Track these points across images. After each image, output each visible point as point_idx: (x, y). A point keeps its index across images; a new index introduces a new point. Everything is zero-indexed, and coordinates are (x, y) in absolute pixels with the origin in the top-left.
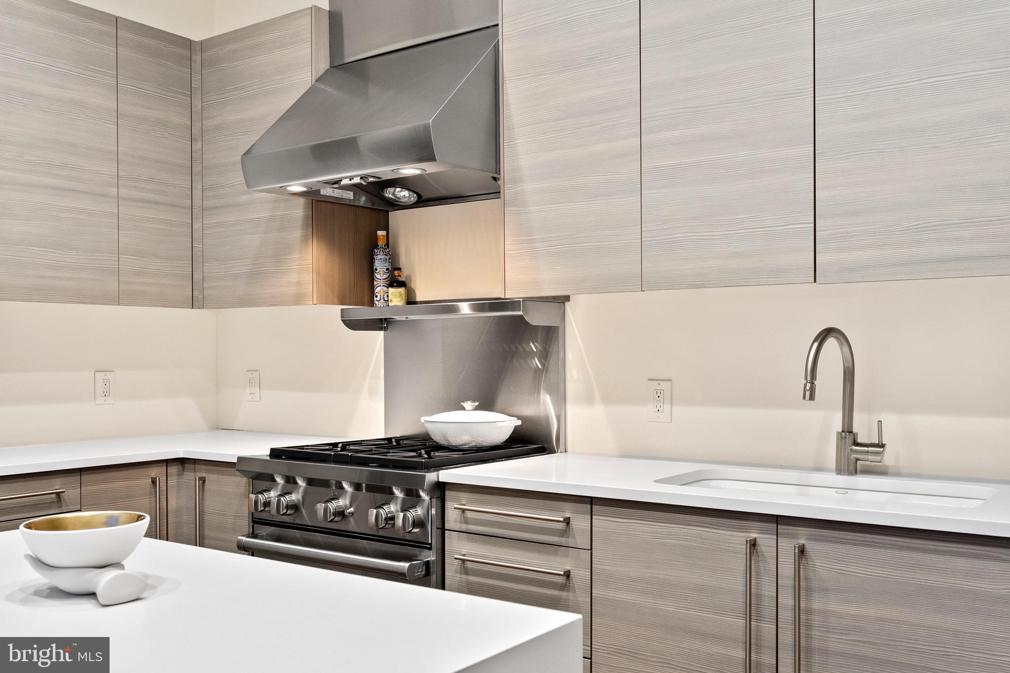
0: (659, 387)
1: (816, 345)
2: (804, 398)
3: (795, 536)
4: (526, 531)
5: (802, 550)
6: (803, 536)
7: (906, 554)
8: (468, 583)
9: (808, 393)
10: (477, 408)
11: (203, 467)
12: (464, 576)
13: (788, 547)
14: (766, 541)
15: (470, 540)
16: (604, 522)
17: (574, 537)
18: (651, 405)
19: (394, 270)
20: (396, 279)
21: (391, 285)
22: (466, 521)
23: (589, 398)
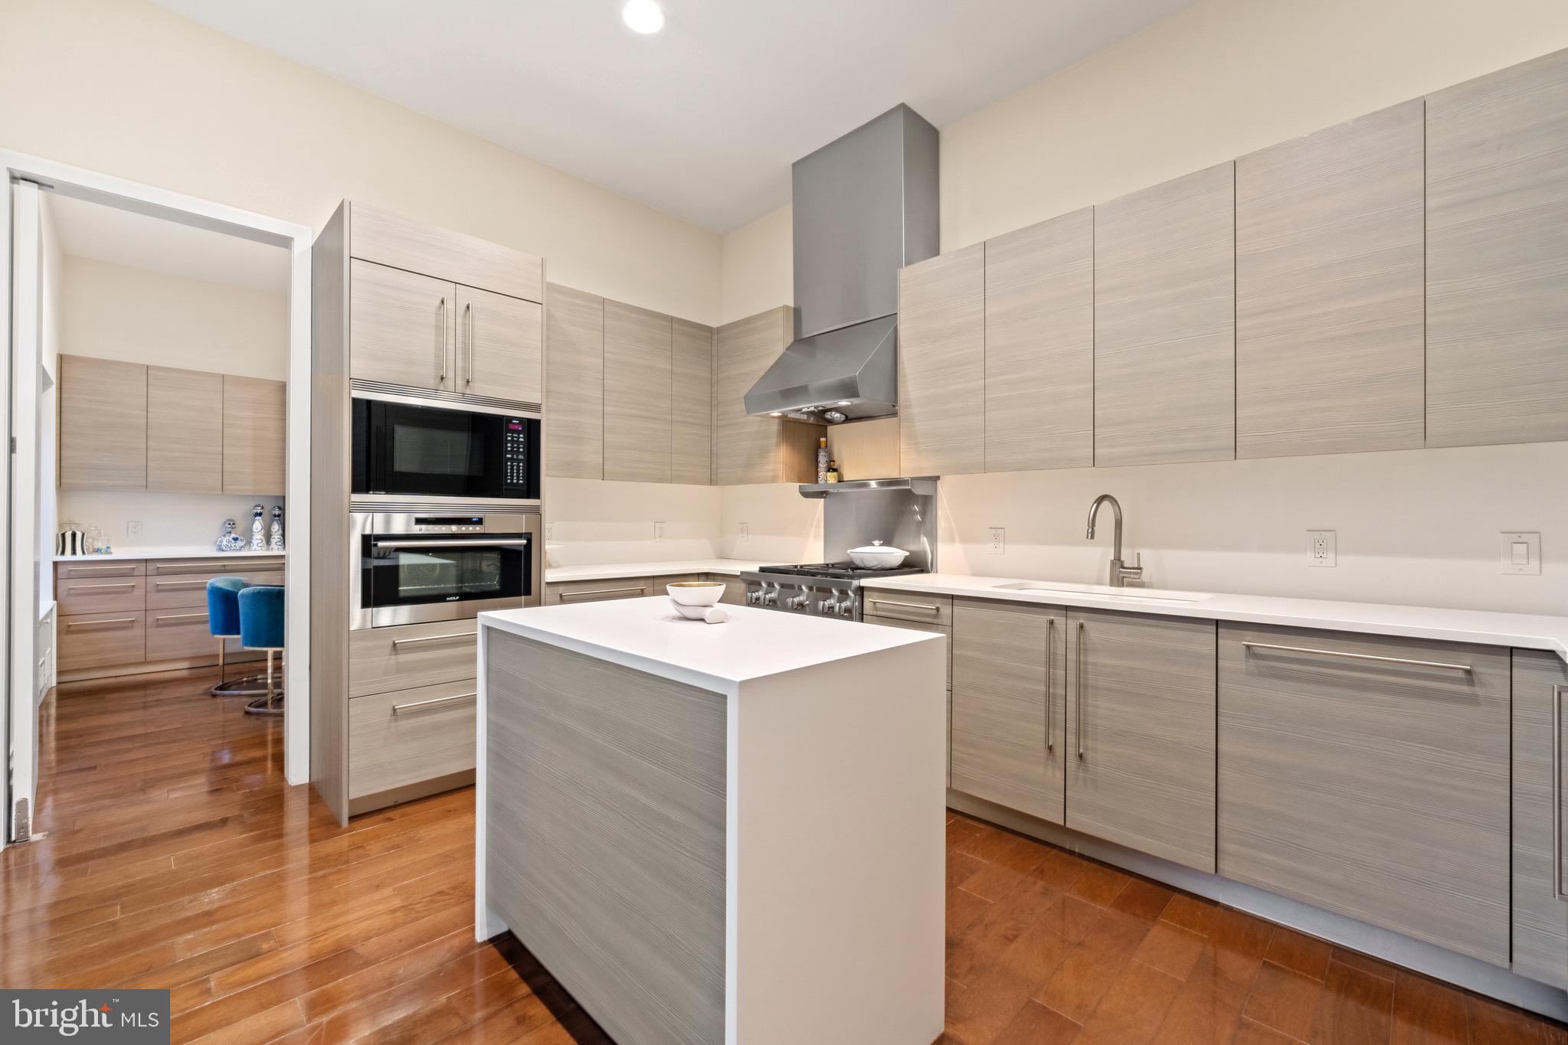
0: (995, 532)
1: (1095, 505)
2: (1087, 537)
3: (1077, 618)
5: (1082, 626)
6: (1082, 618)
7: (1146, 629)
9: (1090, 535)
10: (881, 545)
13: (1073, 625)
14: (1060, 621)
16: (960, 610)
17: (941, 618)
18: (991, 544)
19: (830, 462)
20: (831, 467)
21: (829, 471)
22: (876, 609)
23: (952, 540)
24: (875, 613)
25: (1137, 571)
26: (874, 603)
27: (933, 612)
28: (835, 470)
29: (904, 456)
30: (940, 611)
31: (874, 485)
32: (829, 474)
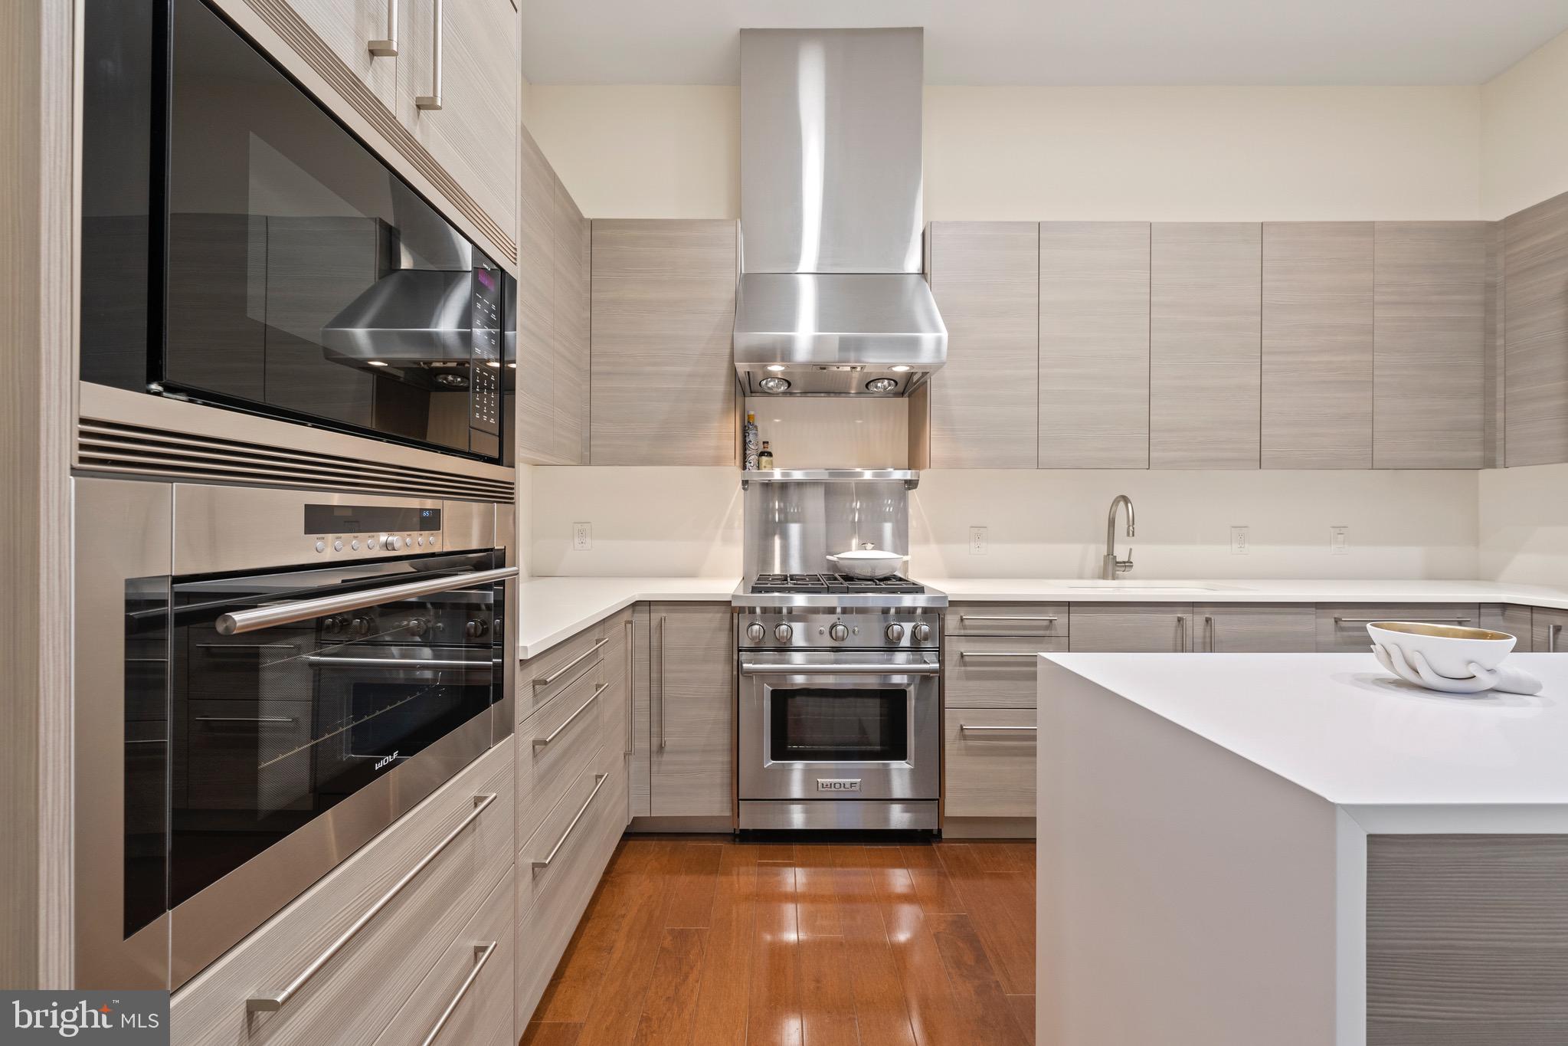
0: (977, 531)
2: (1128, 534)
3: (1204, 613)
4: (1018, 630)
5: (1208, 620)
6: (1207, 612)
7: (1263, 617)
8: (966, 672)
10: (873, 549)
11: (663, 608)
12: (963, 668)
13: (1199, 620)
14: (1187, 617)
15: (968, 641)
16: (1076, 617)
17: (1056, 630)
18: (972, 544)
19: (764, 443)
20: (766, 450)
21: (762, 454)
22: (965, 628)
23: (926, 540)
24: (962, 632)
25: (1128, 564)
26: (962, 620)
27: (1046, 623)
28: (770, 454)
29: (936, 444)
30: (1053, 622)
31: (868, 475)
32: (764, 459)
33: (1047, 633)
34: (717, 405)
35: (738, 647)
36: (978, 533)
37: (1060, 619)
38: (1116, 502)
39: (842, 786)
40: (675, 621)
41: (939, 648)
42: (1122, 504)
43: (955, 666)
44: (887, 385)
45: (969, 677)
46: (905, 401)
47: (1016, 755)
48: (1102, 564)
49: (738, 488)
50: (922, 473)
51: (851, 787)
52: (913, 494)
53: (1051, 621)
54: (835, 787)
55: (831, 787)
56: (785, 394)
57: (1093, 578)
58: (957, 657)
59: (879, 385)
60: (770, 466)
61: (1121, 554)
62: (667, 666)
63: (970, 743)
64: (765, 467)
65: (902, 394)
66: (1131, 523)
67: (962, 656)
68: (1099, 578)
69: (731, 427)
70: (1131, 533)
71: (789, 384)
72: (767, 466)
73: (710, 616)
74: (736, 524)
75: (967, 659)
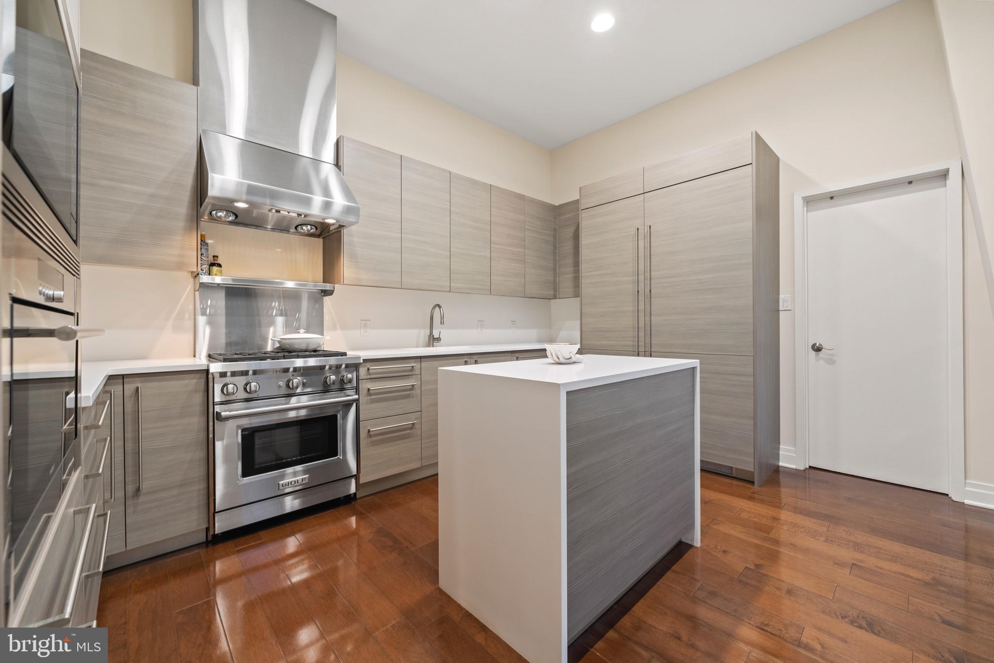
2: (441, 324)
3: (474, 358)
4: (397, 373)
5: (476, 361)
6: (476, 358)
7: (495, 358)
8: (372, 399)
10: (304, 333)
11: (137, 379)
12: (370, 397)
13: (473, 361)
14: (469, 360)
15: (372, 382)
17: (415, 371)
18: (362, 330)
19: (214, 256)
20: (216, 262)
21: (212, 265)
22: (370, 374)
23: (334, 328)
24: (369, 377)
25: (439, 339)
26: (368, 369)
27: (410, 368)
28: (220, 265)
29: (347, 269)
30: (414, 367)
31: (290, 284)
32: (215, 269)
33: (411, 373)
34: (181, 224)
35: (214, 402)
36: (365, 324)
37: (417, 365)
38: (434, 307)
39: (296, 482)
40: (147, 389)
41: (356, 387)
42: (437, 308)
43: (365, 396)
44: (310, 229)
45: (373, 402)
46: (321, 240)
47: (397, 440)
48: (427, 340)
49: (189, 287)
50: (336, 286)
51: (302, 481)
52: (327, 300)
53: (413, 367)
54: (291, 484)
55: (288, 485)
56: (231, 223)
57: (423, 347)
58: (365, 391)
59: (304, 228)
60: (220, 274)
61: (436, 334)
62: (143, 426)
63: (374, 439)
64: (216, 274)
65: (319, 236)
66: (442, 318)
67: (369, 390)
68: (426, 347)
69: (193, 241)
70: (442, 323)
71: (237, 216)
72: (218, 274)
73: (186, 382)
74: (187, 316)
75: (371, 392)
